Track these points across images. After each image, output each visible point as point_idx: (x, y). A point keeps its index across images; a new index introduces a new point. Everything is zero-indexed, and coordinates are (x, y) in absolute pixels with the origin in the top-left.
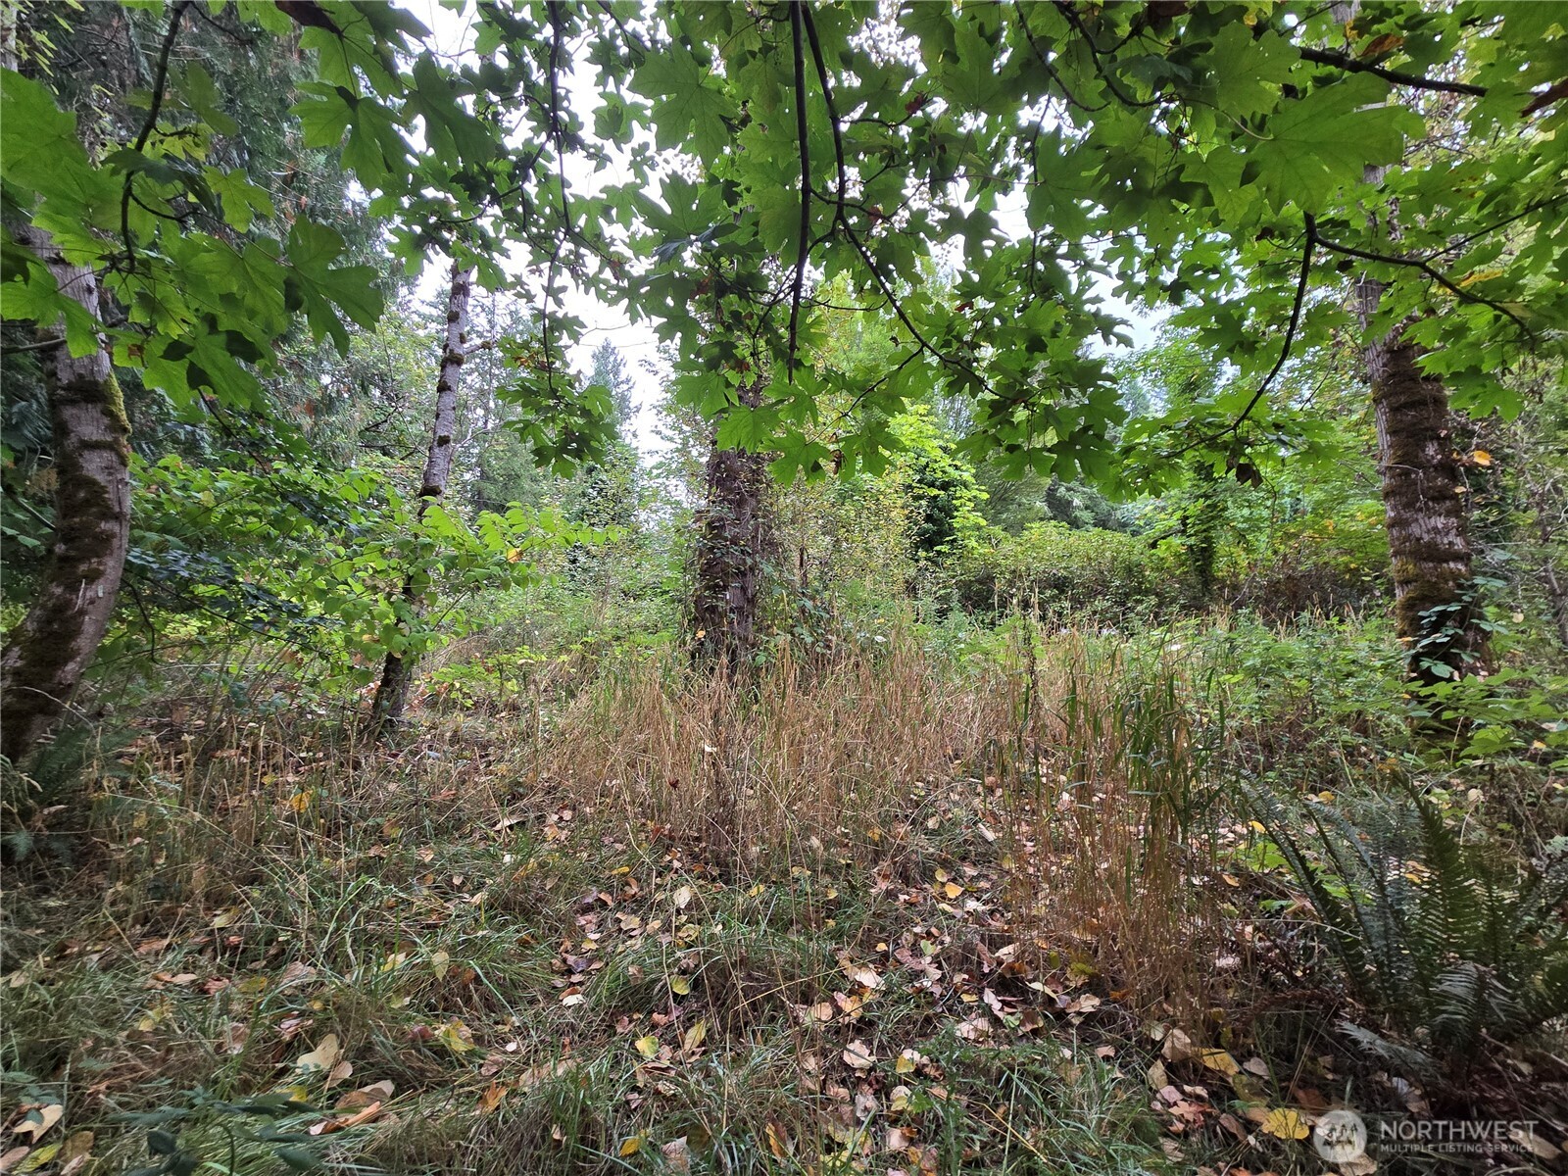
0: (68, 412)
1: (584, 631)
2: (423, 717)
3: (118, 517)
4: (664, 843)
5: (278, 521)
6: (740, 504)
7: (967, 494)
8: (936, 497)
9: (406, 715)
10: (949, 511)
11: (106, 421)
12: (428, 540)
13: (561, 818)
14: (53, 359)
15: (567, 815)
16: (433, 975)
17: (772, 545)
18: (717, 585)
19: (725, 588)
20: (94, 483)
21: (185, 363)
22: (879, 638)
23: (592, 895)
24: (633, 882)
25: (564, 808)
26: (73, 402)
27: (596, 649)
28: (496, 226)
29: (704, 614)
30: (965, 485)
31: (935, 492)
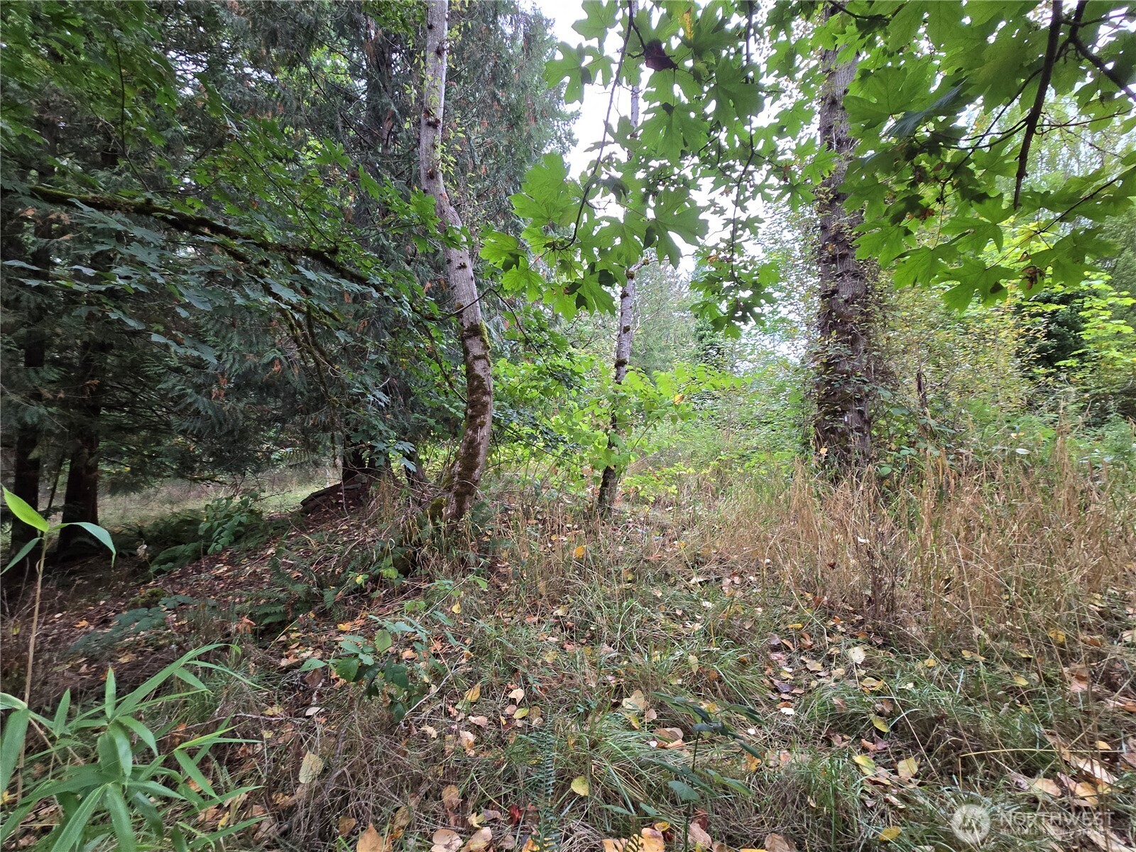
0: (468, 342)
1: (717, 452)
2: (626, 508)
3: (489, 394)
4: (829, 612)
5: (545, 391)
6: (853, 342)
7: (1098, 303)
8: (1054, 312)
9: (616, 506)
10: (1074, 324)
11: (482, 344)
12: (624, 394)
13: (733, 582)
14: (462, 316)
15: (737, 580)
16: (690, 669)
17: (886, 375)
18: (836, 411)
19: (843, 412)
20: (479, 377)
21: (575, 295)
22: (1021, 451)
23: (776, 641)
24: (807, 636)
25: (735, 574)
26: (469, 337)
27: (727, 464)
28: (694, 171)
29: (827, 434)
30: (1096, 294)
31: (1054, 307)
